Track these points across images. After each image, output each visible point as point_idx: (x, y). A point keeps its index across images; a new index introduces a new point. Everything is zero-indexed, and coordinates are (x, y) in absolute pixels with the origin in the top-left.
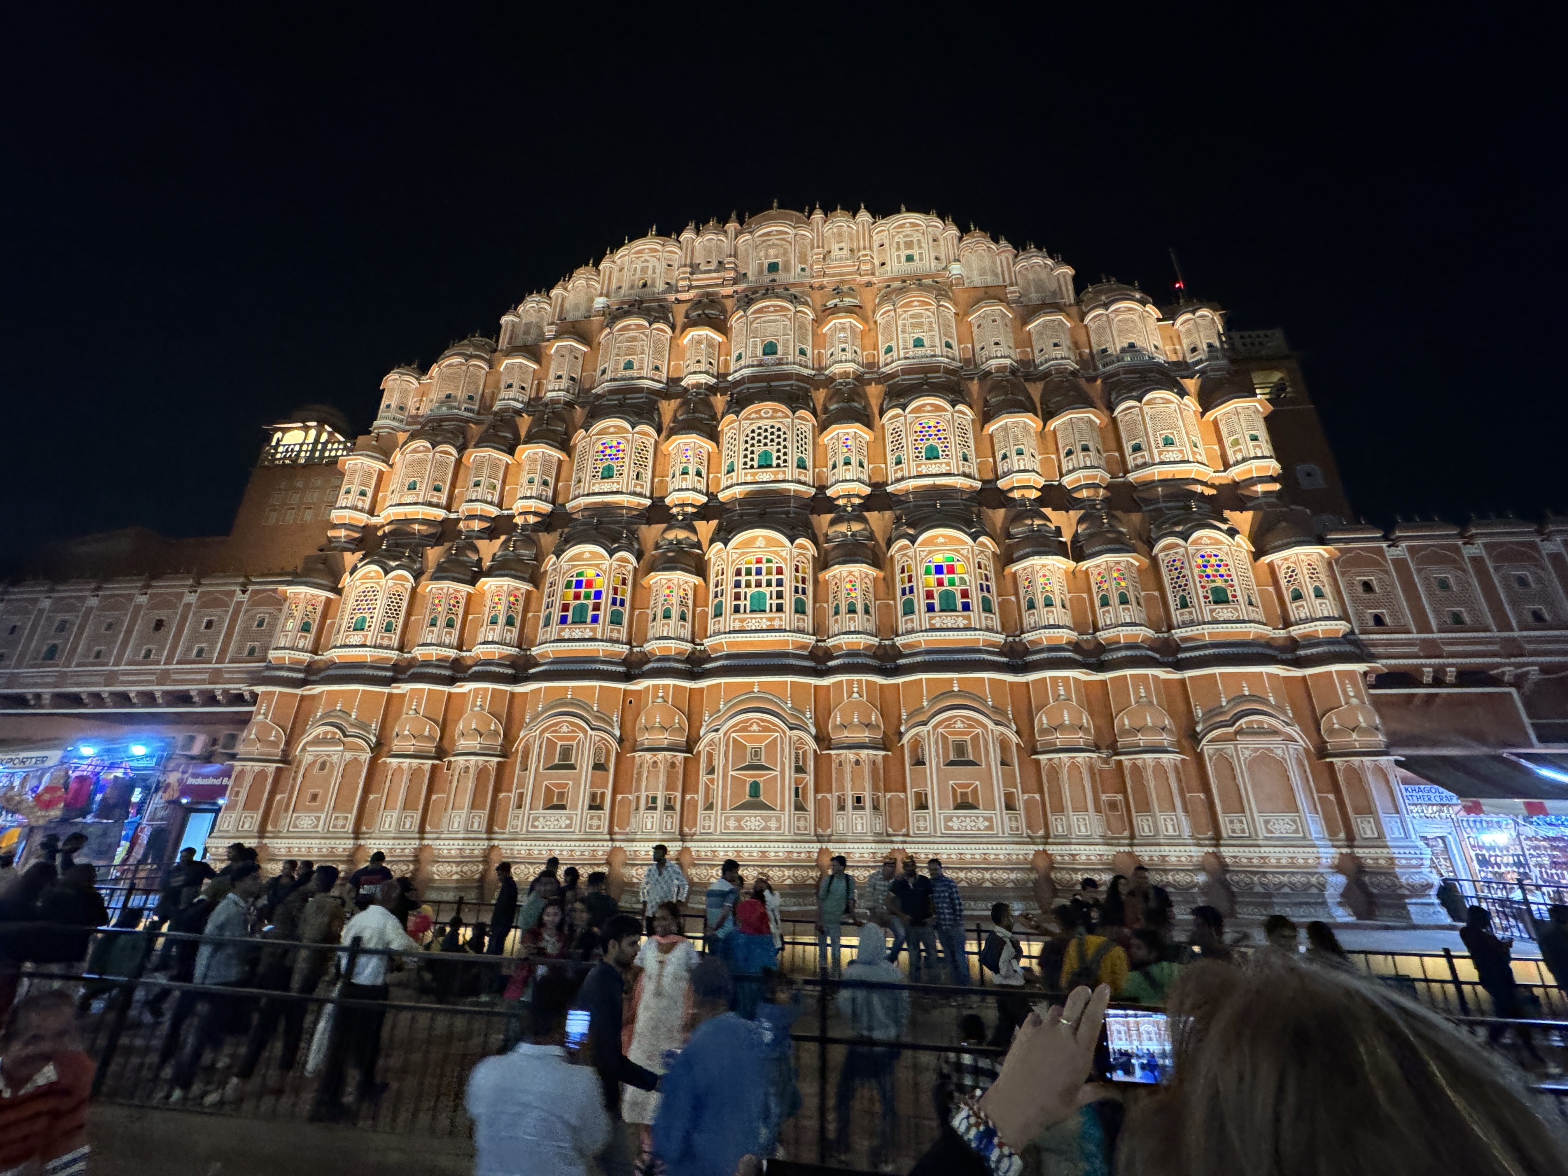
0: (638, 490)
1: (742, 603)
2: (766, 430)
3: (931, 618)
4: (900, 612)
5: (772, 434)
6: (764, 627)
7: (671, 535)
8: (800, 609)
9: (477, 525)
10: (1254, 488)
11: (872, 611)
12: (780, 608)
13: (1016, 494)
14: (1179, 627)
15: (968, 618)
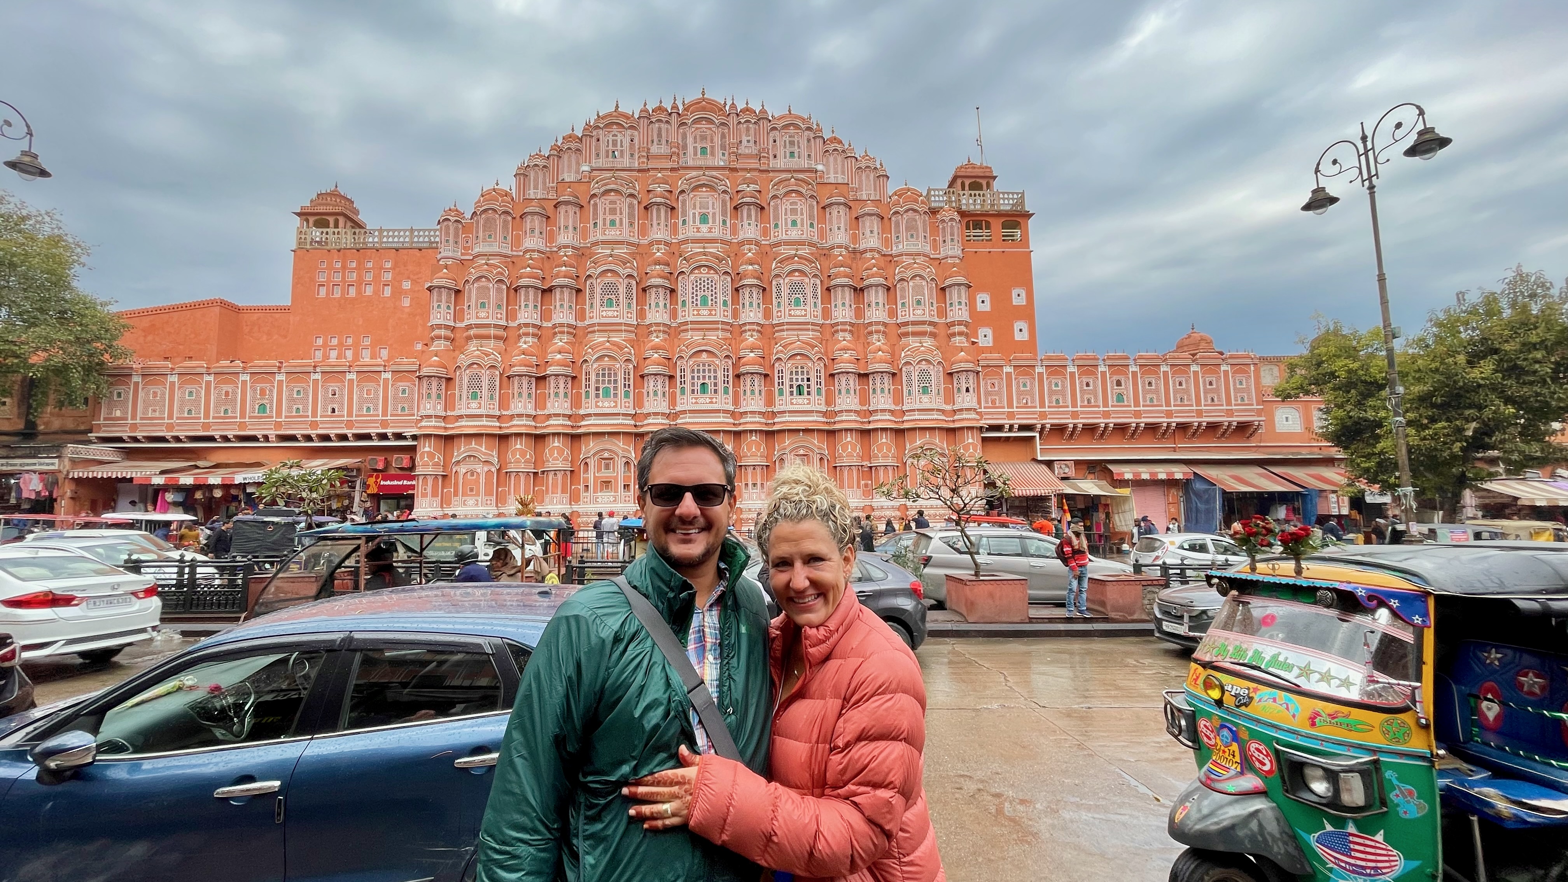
0: (629, 316)
1: (695, 388)
2: (704, 281)
3: (791, 400)
4: (777, 394)
5: (708, 284)
6: (708, 402)
8: (726, 393)
11: (763, 393)
12: (716, 391)
14: (906, 405)
15: (810, 399)
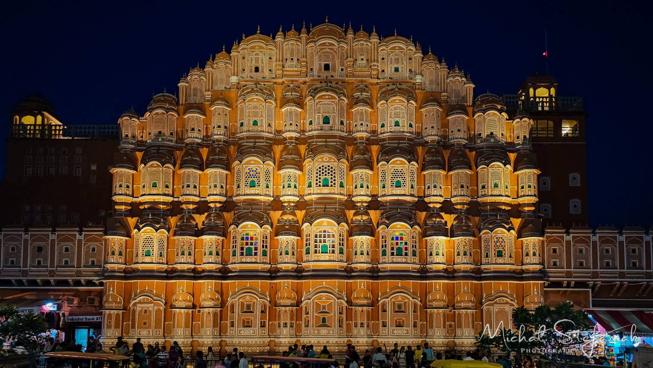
0: (267, 193)
1: (318, 249)
2: (326, 168)
3: (392, 258)
4: (381, 254)
5: (329, 170)
6: (327, 259)
7: (285, 217)
8: (341, 252)
9: (191, 207)
10: (524, 208)
11: (370, 253)
12: (333, 252)
13: (431, 205)
14: (484, 265)
15: (406, 259)
